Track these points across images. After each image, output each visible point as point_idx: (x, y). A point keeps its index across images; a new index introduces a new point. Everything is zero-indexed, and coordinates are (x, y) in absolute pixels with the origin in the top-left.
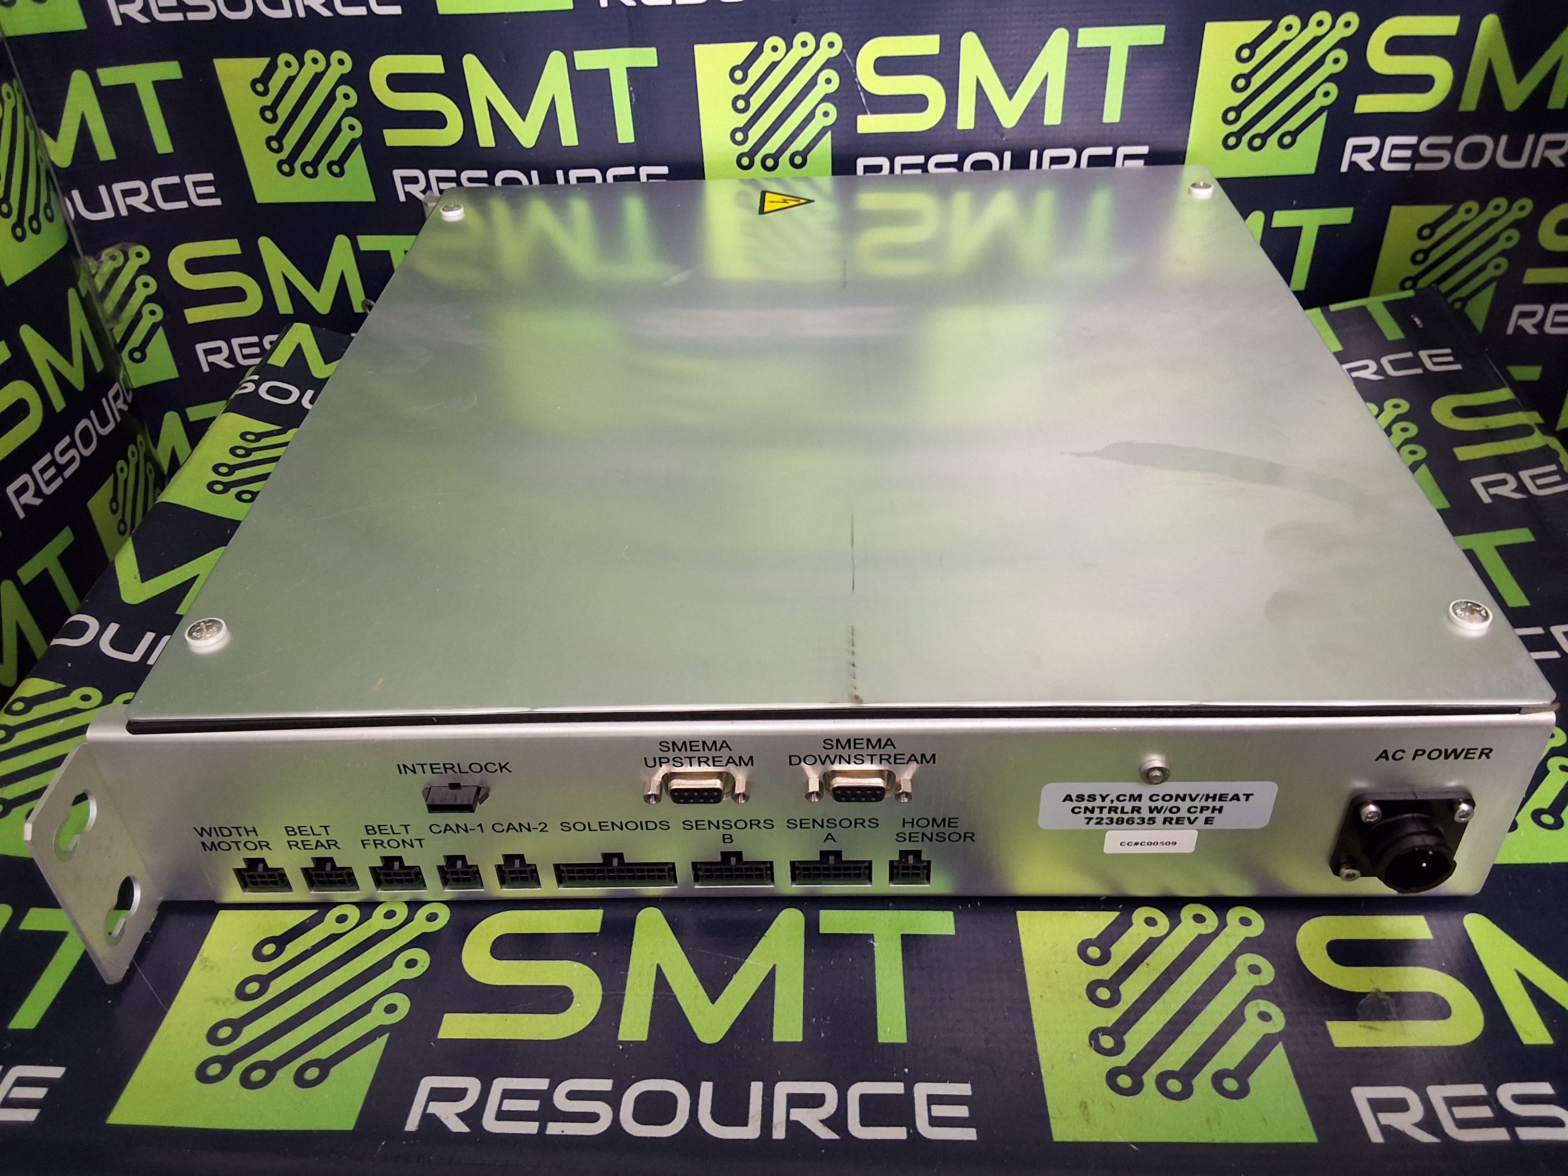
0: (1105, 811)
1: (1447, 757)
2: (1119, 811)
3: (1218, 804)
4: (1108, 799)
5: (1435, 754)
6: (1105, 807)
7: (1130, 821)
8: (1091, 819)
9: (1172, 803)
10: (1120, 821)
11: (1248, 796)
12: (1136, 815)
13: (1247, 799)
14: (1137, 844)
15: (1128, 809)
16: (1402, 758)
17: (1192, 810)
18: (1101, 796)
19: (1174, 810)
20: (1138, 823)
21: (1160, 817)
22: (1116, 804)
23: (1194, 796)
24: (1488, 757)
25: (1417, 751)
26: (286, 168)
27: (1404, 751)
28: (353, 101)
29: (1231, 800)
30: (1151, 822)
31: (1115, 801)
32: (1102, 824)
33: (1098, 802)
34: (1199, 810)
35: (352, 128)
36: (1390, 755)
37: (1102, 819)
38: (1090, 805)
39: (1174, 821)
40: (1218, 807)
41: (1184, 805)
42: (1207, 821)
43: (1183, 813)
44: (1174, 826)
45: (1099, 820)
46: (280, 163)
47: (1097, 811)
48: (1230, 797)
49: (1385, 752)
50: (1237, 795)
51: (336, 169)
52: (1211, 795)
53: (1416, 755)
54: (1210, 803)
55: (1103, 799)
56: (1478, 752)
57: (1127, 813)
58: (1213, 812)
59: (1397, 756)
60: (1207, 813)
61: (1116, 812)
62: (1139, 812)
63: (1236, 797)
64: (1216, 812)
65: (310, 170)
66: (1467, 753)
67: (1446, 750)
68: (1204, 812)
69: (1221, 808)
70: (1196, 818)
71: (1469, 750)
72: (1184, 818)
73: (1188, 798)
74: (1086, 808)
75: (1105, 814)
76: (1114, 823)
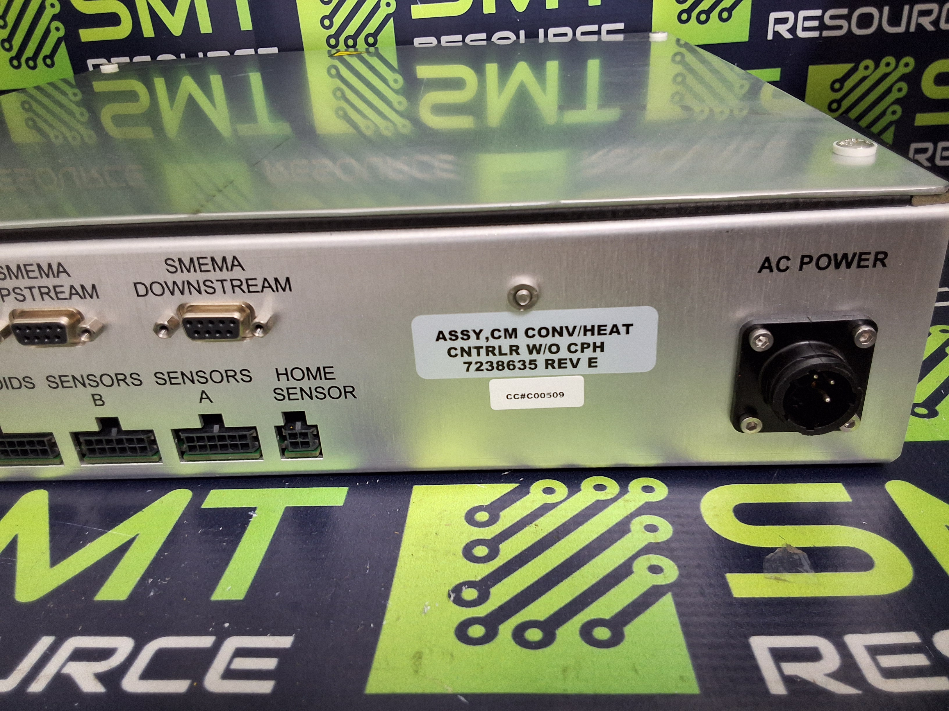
0: (483, 351)
1: (838, 266)
2: (497, 352)
3: (598, 339)
4: (482, 336)
5: (824, 262)
6: (482, 347)
7: (511, 365)
8: (470, 363)
9: (550, 340)
10: (500, 366)
11: (628, 326)
12: (515, 357)
13: (628, 332)
14: (523, 396)
15: (506, 349)
16: (787, 268)
17: (573, 348)
18: (474, 331)
19: (554, 349)
20: (520, 369)
21: (541, 359)
22: (493, 342)
23: (571, 330)
24: (884, 265)
25: (803, 257)
26: (15, 63)
27: (788, 259)
28: (57, 9)
29: (610, 334)
30: (533, 366)
31: (490, 338)
32: (482, 370)
33: (473, 342)
34: (579, 348)
35: (57, 29)
36: (774, 265)
37: (482, 364)
38: (466, 344)
39: (556, 365)
40: (598, 344)
41: (564, 341)
42: (591, 362)
43: (564, 354)
44: (557, 371)
45: (479, 365)
46: (11, 59)
47: (474, 352)
48: (609, 329)
49: (767, 259)
50: (615, 326)
51: (49, 61)
52: (589, 327)
53: (802, 263)
54: (590, 339)
55: (478, 335)
56: (872, 257)
57: (506, 354)
58: (594, 351)
59: (782, 266)
60: (589, 353)
61: (494, 354)
62: (518, 354)
63: (615, 330)
64: (598, 350)
65: (31, 63)
66: (860, 260)
67: (836, 255)
68: (585, 350)
69: (602, 343)
70: (579, 360)
71: (861, 254)
72: (566, 359)
73: (565, 331)
74: (462, 349)
75: (483, 358)
76: (495, 369)
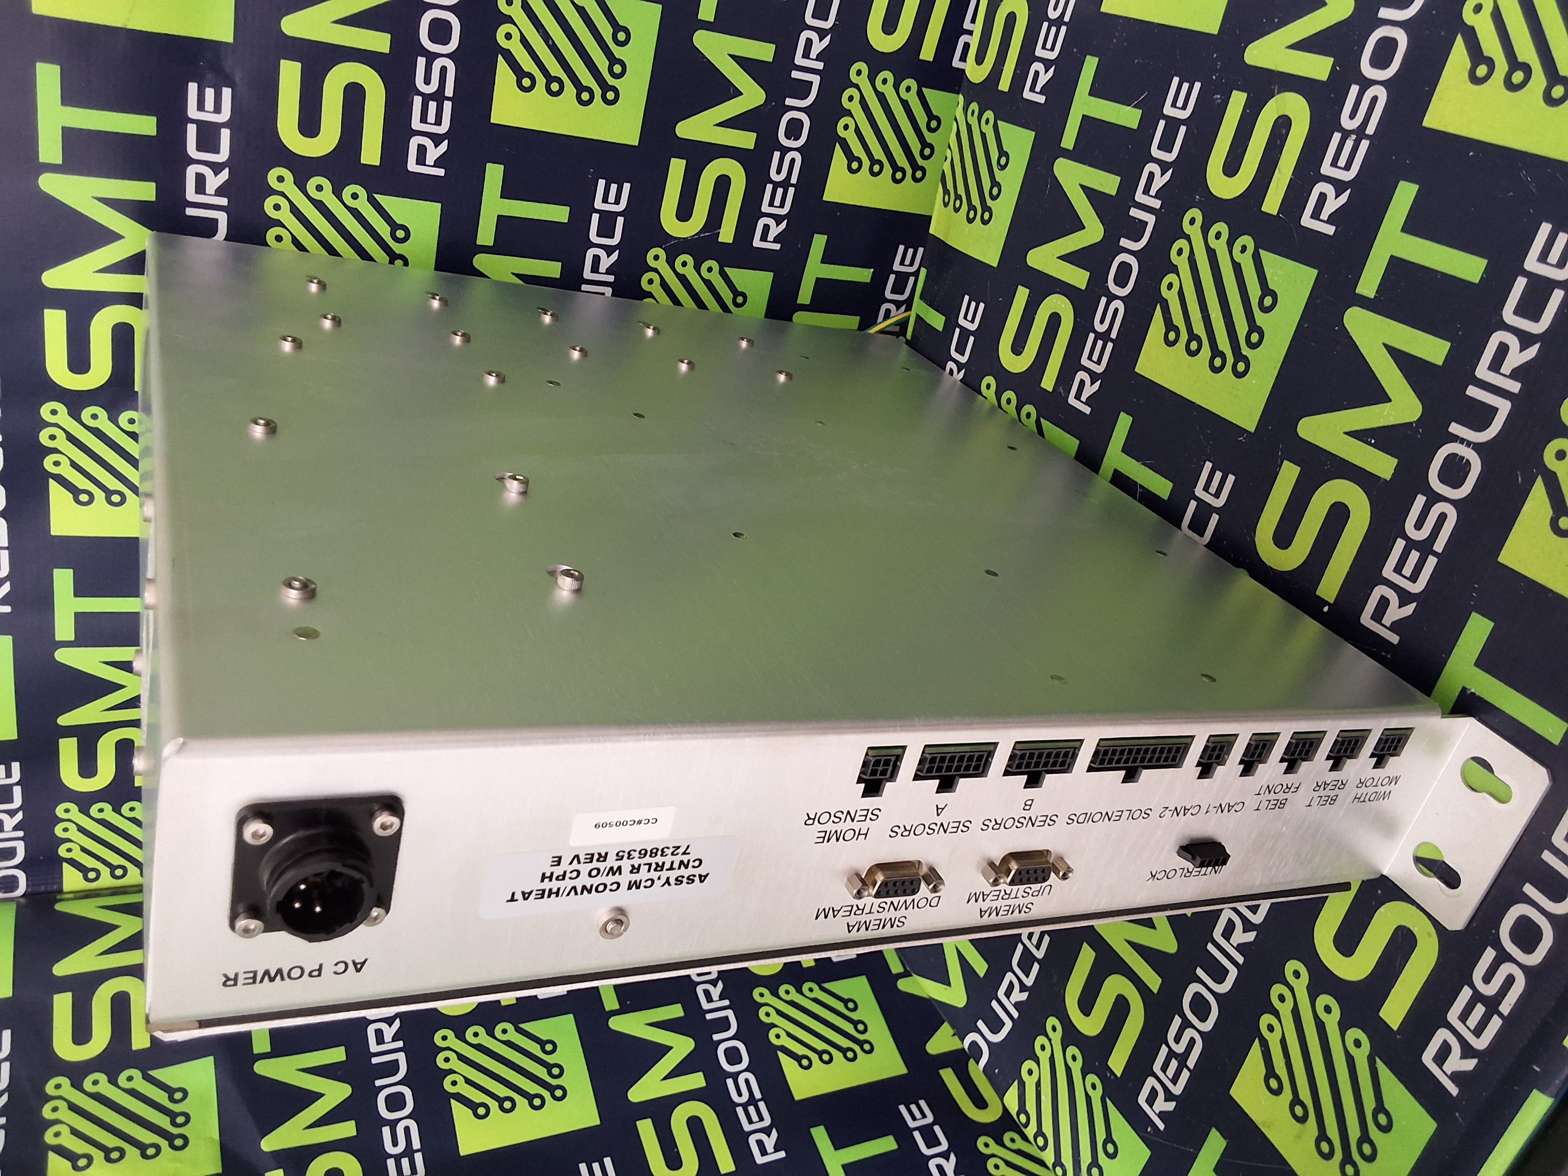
0: (667, 866)
1: (279, 971)
2: (654, 866)
3: (547, 885)
4: (663, 880)
5: (296, 973)
6: (667, 870)
7: (643, 853)
8: (684, 853)
9: (596, 881)
10: (653, 853)
11: (513, 899)
12: (636, 862)
13: (513, 894)
14: (640, 822)
15: (644, 869)
16: (336, 964)
17: (575, 874)
18: (669, 885)
19: (594, 873)
20: (635, 851)
21: (611, 862)
22: (654, 875)
23: (573, 892)
24: (225, 976)
25: (319, 975)
27: (336, 973)
29: (531, 892)
30: (621, 854)
31: (656, 879)
32: (673, 847)
33: (673, 875)
34: (568, 875)
36: (351, 966)
37: (672, 854)
38: (684, 872)
39: (596, 857)
40: (547, 880)
41: (584, 880)
42: (558, 861)
43: (585, 868)
44: (596, 851)
45: (675, 853)
47: (676, 865)
48: (533, 896)
49: (358, 970)
50: (525, 899)
52: (553, 896)
53: (320, 970)
54: (554, 885)
55: (668, 882)
56: (241, 981)
57: (645, 864)
58: (552, 874)
59: (341, 967)
60: (558, 871)
61: (657, 864)
62: (633, 866)
63: (526, 896)
64: (548, 874)
66: (254, 978)
67: (283, 979)
68: (562, 873)
69: (542, 881)
70: (571, 863)
71: (254, 982)
72: (584, 863)
73: (579, 891)
74: (686, 867)
75: (668, 860)
76: (660, 849)
